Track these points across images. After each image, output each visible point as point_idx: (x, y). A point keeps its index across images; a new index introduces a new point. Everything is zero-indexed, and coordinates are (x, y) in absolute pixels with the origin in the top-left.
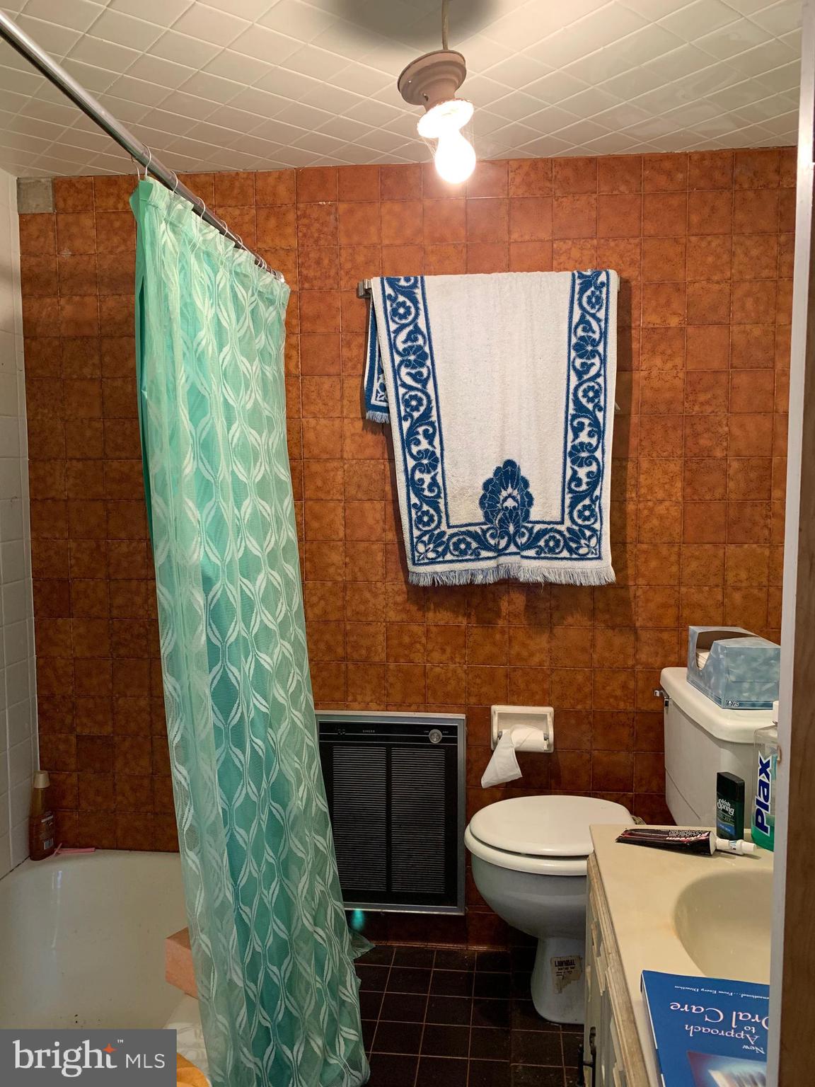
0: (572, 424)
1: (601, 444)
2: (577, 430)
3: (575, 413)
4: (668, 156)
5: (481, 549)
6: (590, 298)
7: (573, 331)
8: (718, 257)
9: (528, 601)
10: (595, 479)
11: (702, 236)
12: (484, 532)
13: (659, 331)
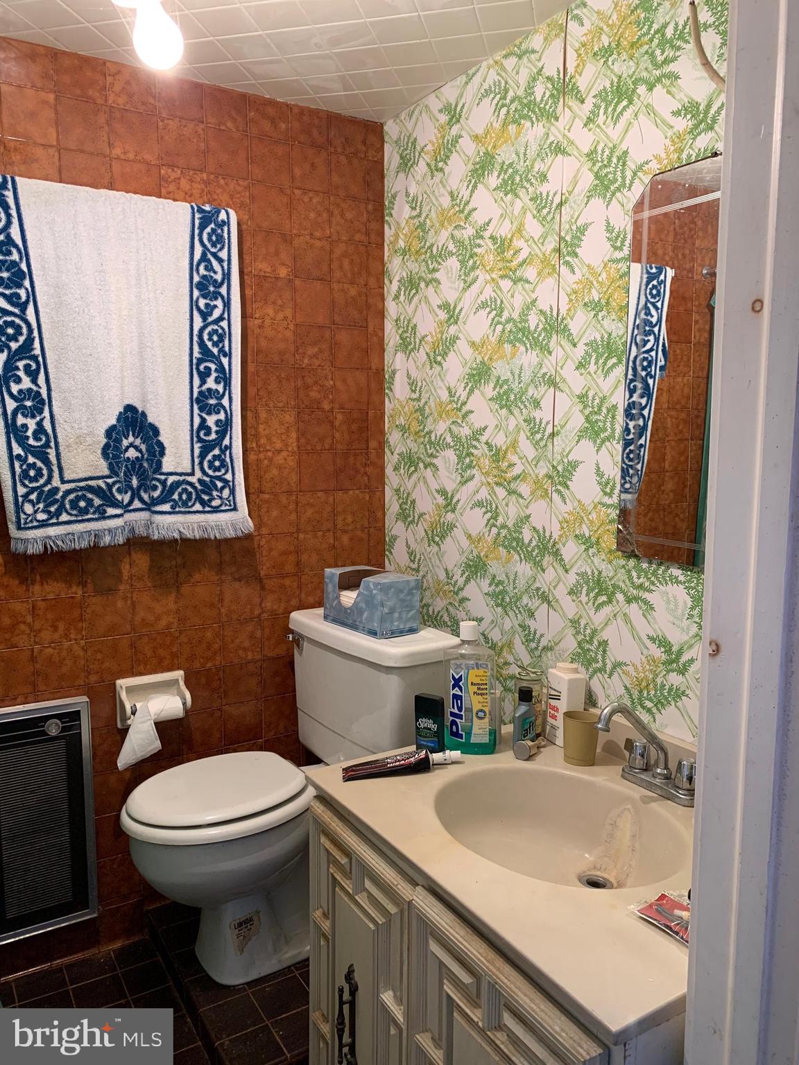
0: (198, 369)
1: (227, 391)
2: (204, 376)
3: (201, 356)
4: (271, 102)
5: (107, 506)
6: (210, 235)
7: (194, 268)
8: (319, 214)
9: (152, 560)
10: (225, 427)
11: (305, 191)
12: (110, 487)
13: (269, 280)
